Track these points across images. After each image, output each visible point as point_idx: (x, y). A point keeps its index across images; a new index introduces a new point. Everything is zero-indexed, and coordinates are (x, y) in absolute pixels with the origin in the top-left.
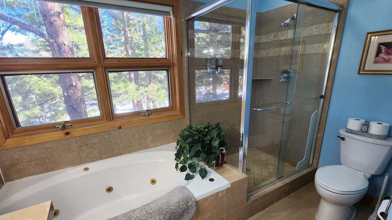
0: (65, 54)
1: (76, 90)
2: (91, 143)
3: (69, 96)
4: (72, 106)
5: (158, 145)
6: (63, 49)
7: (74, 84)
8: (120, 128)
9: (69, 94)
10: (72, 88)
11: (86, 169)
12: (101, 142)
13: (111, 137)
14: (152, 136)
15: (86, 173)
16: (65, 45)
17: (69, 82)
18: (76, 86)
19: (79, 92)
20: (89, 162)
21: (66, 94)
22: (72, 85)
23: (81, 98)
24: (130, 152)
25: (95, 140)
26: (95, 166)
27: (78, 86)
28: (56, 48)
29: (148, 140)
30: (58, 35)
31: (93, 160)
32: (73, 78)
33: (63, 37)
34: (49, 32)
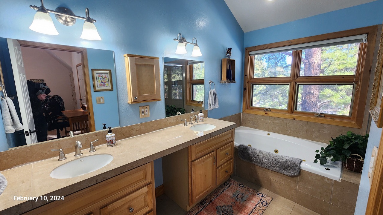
0: (313, 70)
1: (313, 97)
2: (276, 122)
3: (305, 100)
4: (305, 108)
5: (323, 141)
6: (312, 66)
7: (312, 92)
8: (295, 119)
9: (306, 99)
10: (310, 95)
11: (269, 134)
12: (281, 123)
13: (288, 123)
14: (319, 133)
15: (268, 136)
16: (315, 63)
17: (309, 90)
18: (313, 94)
19: (315, 98)
20: (272, 132)
21: (304, 98)
22: (310, 93)
23: (314, 103)
24: (297, 137)
25: (278, 121)
26: (273, 135)
27: (315, 94)
28: (307, 66)
29: (314, 134)
30: (312, 57)
31: (274, 132)
32: (313, 88)
33: (316, 57)
34: (307, 55)
